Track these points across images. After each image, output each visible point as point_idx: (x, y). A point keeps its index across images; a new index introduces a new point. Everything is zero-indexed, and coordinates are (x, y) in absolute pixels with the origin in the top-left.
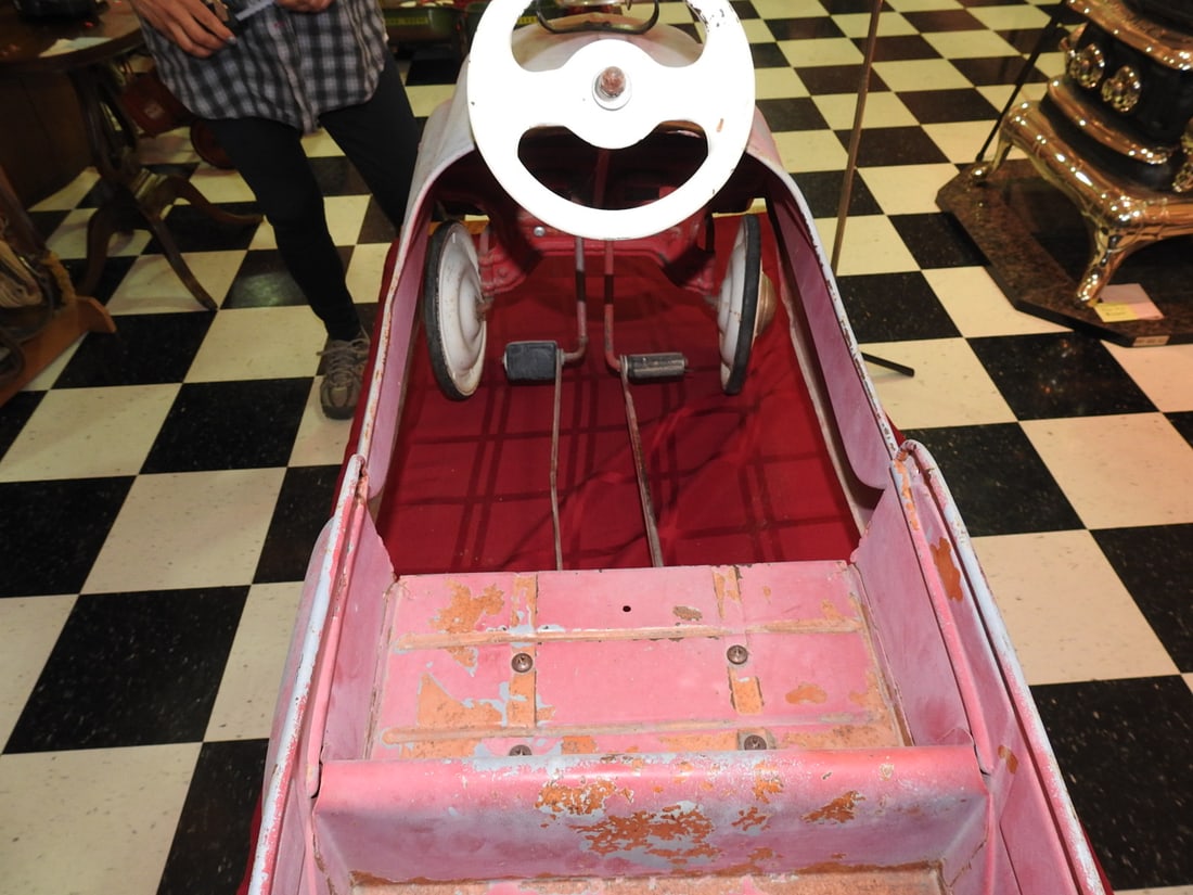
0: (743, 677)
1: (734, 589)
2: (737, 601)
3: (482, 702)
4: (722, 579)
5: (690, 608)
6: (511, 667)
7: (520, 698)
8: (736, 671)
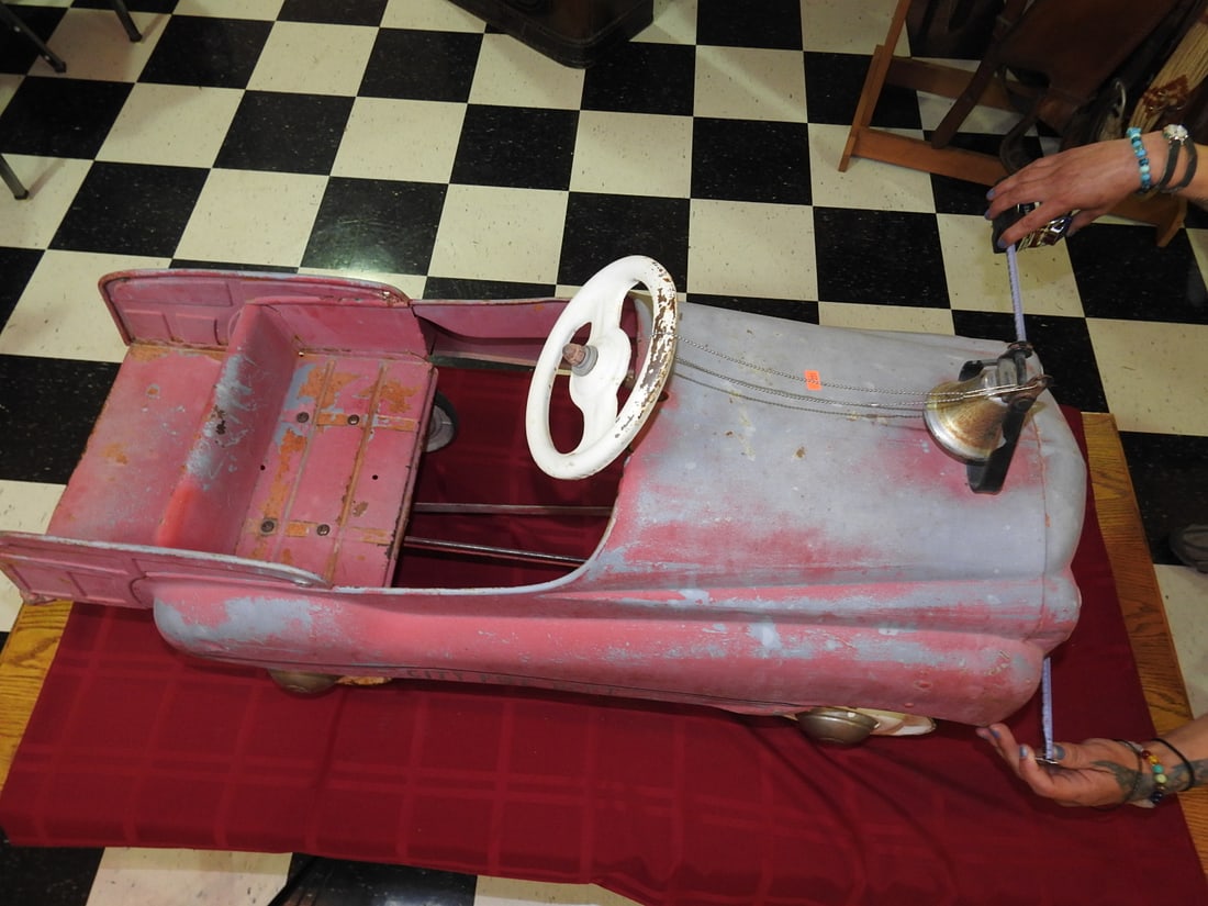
0: (310, 531)
1: (372, 540)
2: (361, 539)
3: (336, 401)
4: (382, 535)
5: (365, 512)
6: (353, 414)
7: (334, 418)
8: (314, 527)
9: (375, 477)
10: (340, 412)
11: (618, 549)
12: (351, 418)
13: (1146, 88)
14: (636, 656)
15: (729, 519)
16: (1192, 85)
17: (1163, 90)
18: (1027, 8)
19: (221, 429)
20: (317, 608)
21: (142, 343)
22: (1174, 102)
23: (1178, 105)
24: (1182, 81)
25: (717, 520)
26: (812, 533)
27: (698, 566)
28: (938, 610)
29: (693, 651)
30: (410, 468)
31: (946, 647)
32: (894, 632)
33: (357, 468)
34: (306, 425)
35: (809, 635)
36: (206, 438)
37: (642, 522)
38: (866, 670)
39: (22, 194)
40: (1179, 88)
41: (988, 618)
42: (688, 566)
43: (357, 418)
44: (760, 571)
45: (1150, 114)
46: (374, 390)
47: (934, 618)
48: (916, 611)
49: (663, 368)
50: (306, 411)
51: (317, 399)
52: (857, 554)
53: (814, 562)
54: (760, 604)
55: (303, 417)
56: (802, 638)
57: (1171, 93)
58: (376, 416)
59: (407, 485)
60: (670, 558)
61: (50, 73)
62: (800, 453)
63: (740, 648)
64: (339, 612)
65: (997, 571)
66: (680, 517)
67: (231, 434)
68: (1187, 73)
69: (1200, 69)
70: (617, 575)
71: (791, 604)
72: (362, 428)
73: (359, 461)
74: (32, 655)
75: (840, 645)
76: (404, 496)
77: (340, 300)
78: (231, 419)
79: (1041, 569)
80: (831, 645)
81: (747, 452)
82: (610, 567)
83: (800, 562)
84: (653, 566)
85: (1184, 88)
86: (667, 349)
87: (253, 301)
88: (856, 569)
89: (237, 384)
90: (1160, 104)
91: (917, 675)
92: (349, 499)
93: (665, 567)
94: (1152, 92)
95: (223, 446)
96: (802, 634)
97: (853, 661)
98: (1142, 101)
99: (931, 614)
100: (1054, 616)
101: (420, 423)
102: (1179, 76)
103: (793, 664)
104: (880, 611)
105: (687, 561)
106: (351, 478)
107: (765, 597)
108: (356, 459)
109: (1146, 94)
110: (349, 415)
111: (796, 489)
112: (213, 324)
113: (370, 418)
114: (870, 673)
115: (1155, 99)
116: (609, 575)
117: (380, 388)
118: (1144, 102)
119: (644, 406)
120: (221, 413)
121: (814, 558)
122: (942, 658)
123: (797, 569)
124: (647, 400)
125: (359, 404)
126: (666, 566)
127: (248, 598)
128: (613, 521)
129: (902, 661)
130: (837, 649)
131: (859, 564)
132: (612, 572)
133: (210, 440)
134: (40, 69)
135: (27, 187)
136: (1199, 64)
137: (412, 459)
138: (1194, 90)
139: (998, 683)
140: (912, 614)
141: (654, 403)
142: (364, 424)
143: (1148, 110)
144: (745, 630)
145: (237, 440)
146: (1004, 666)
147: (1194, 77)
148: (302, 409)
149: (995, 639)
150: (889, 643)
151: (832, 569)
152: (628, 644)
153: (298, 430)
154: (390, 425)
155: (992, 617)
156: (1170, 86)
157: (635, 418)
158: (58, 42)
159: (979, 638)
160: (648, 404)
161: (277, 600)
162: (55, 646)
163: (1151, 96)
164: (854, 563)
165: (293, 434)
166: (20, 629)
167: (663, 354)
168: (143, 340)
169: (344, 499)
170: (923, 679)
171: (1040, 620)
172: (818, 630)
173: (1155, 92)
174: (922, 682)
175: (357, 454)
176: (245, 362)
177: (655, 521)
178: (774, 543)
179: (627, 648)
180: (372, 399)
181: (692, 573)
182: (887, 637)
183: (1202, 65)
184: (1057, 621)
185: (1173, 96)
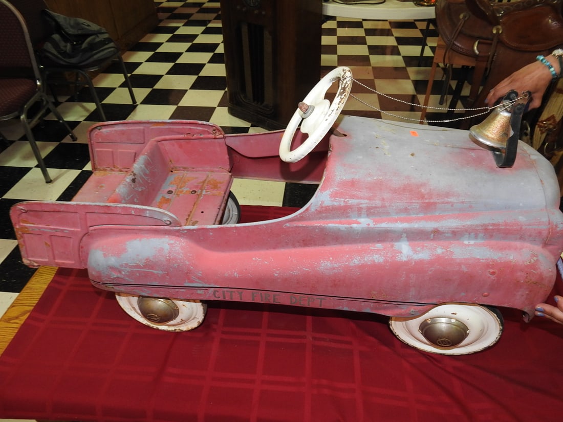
3: (186, 186)
7: (185, 192)
9: (202, 212)
10: (188, 189)
11: (326, 192)
12: (193, 191)
13: (537, 121)
14: (335, 265)
15: (381, 178)
16: (558, 119)
17: (545, 121)
18: (479, 92)
19: (134, 181)
20: (172, 242)
21: (101, 170)
22: (551, 127)
23: (554, 128)
24: (553, 117)
25: (375, 178)
26: (423, 185)
27: (367, 201)
28: (494, 225)
29: (366, 260)
30: (219, 209)
31: (502, 249)
32: (472, 242)
33: (194, 209)
34: (171, 195)
35: (426, 246)
36: (127, 182)
37: (338, 179)
38: (460, 264)
39: (49, 180)
40: (552, 120)
41: (521, 228)
42: (363, 201)
43: (195, 192)
44: (398, 204)
45: (542, 133)
46: (204, 182)
47: (493, 229)
48: (482, 226)
49: (347, 89)
50: (172, 190)
51: (178, 186)
52: (448, 195)
53: (426, 199)
54: (400, 226)
55: (170, 192)
56: (423, 248)
57: (549, 122)
58: (204, 190)
59: (217, 215)
60: (352, 197)
61: (71, 141)
62: (412, 155)
63: (391, 256)
64: (183, 244)
65: (521, 205)
66: (357, 177)
67: (138, 185)
68: (554, 113)
69: (559, 112)
70: (326, 207)
71: (416, 225)
72: (198, 195)
73: (195, 207)
74: (17, 318)
75: (444, 250)
76: (216, 219)
77: (193, 135)
78: (138, 179)
79: (544, 204)
80: (439, 251)
81: (387, 153)
82: (323, 202)
83: (419, 199)
84: (344, 201)
85: (555, 120)
86: (348, 83)
87: (154, 139)
88: (447, 203)
89: (143, 166)
90: (545, 127)
91: (488, 266)
92: (189, 220)
93: (350, 202)
94: (540, 122)
95: (134, 188)
96: (423, 246)
97: (452, 259)
98: (537, 126)
99: (491, 227)
100: (556, 226)
101: (225, 193)
102: (551, 115)
103: (420, 263)
104: (464, 226)
105: (361, 198)
106: (191, 212)
107: (403, 220)
108: (194, 205)
109: (538, 123)
110: (191, 190)
111: (412, 166)
112: (134, 154)
113: (202, 191)
114: (463, 267)
115: (543, 125)
116: (322, 207)
117: (206, 182)
118: (538, 127)
119: (339, 104)
120: (134, 175)
121: (426, 197)
122: (500, 255)
123: (418, 203)
124: (340, 102)
125: (197, 187)
126: (352, 202)
127: (138, 239)
128: (324, 178)
129: (478, 257)
130: (443, 253)
131: (449, 200)
132: (324, 205)
133: (128, 183)
134: (67, 140)
135: (52, 179)
136: (558, 110)
137: (221, 206)
138: (559, 122)
139: (534, 269)
140: (480, 228)
141: (344, 104)
142: (199, 194)
143: (540, 130)
144: (392, 246)
145: (140, 190)
146: (535, 258)
147: (558, 115)
148: (170, 189)
149: (527, 244)
150: (470, 248)
151: (435, 203)
152: (331, 258)
153: (167, 196)
154: (211, 194)
155: (524, 227)
156: (548, 119)
157: (335, 110)
158: (76, 131)
159: (518, 244)
160: (341, 104)
161: (152, 239)
162: (29, 314)
163: (541, 124)
164: (446, 200)
165: (165, 198)
166: (14, 306)
167: (347, 85)
168: (101, 168)
169: (187, 219)
170: (491, 268)
171: (549, 229)
172: (432, 244)
173: (542, 122)
174: (491, 271)
175: (195, 203)
176: (148, 159)
177: (344, 178)
178: (404, 189)
179: (331, 261)
180: (203, 185)
181: (364, 205)
182: (469, 245)
183: (560, 110)
184: (558, 229)
185: (550, 124)
